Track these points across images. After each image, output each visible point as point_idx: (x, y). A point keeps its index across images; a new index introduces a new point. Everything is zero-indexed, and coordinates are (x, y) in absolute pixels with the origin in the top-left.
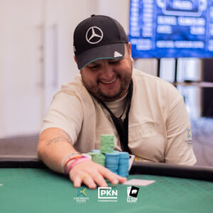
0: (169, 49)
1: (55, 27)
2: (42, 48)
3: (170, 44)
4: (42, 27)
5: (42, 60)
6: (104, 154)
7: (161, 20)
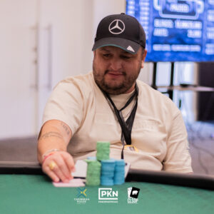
0: (166, 52)
1: (49, 28)
2: (36, 49)
3: (166, 48)
4: (36, 28)
5: (36, 62)
6: (100, 161)
7: (157, 23)
